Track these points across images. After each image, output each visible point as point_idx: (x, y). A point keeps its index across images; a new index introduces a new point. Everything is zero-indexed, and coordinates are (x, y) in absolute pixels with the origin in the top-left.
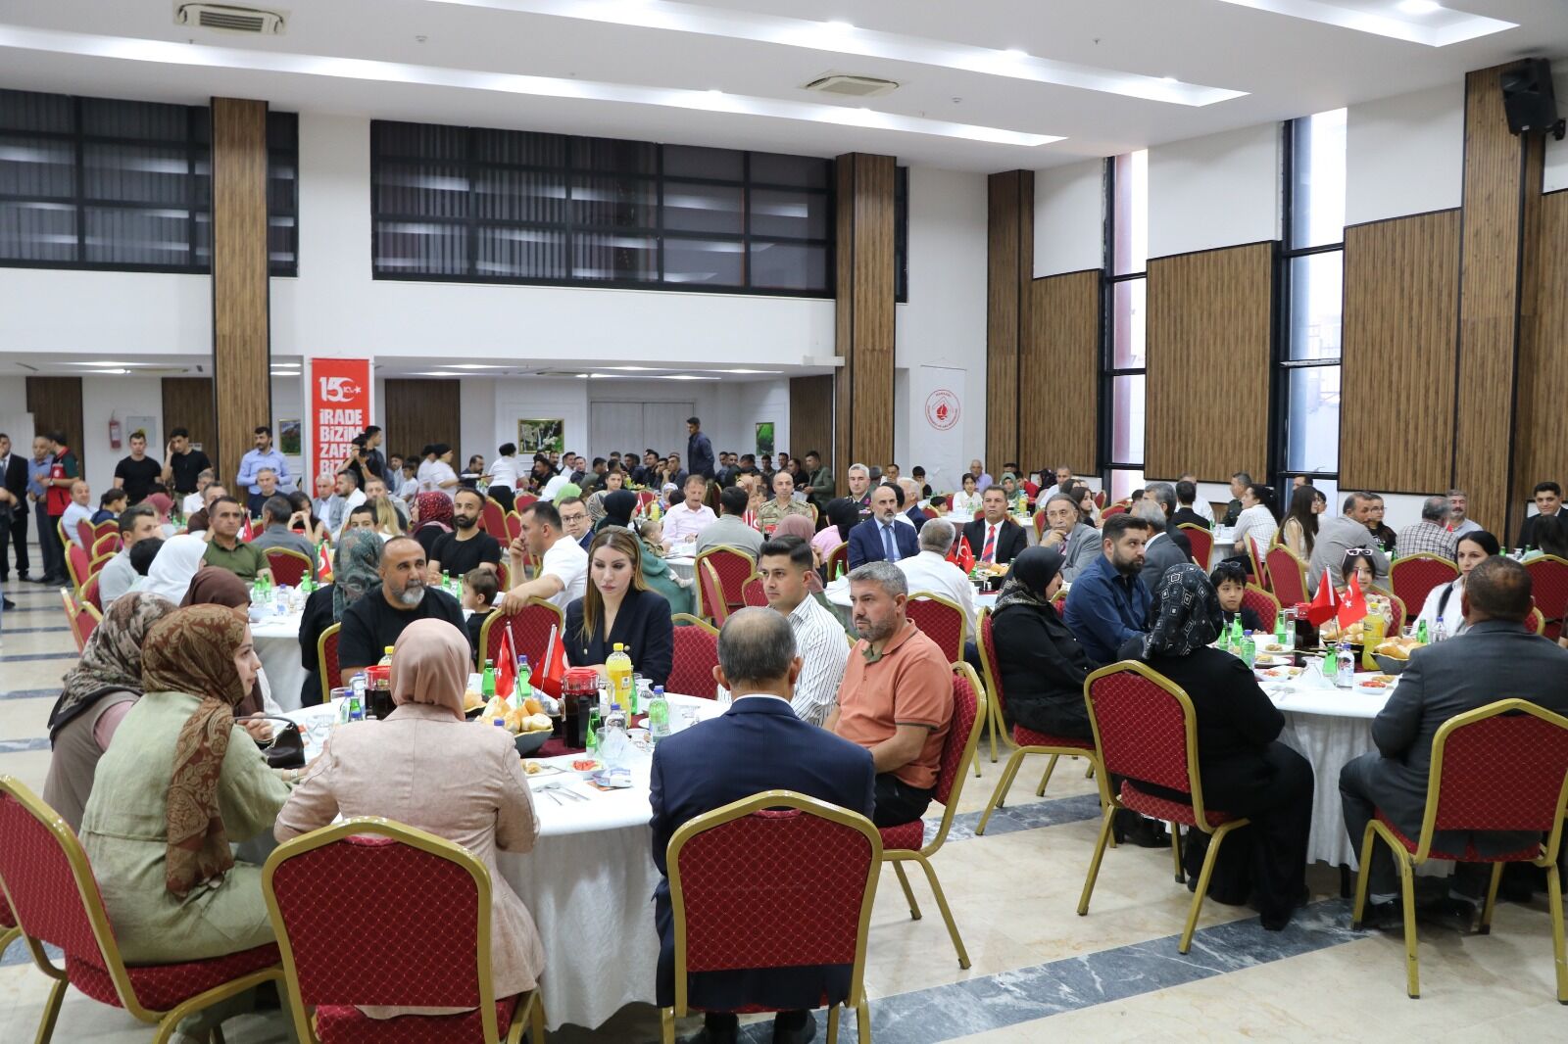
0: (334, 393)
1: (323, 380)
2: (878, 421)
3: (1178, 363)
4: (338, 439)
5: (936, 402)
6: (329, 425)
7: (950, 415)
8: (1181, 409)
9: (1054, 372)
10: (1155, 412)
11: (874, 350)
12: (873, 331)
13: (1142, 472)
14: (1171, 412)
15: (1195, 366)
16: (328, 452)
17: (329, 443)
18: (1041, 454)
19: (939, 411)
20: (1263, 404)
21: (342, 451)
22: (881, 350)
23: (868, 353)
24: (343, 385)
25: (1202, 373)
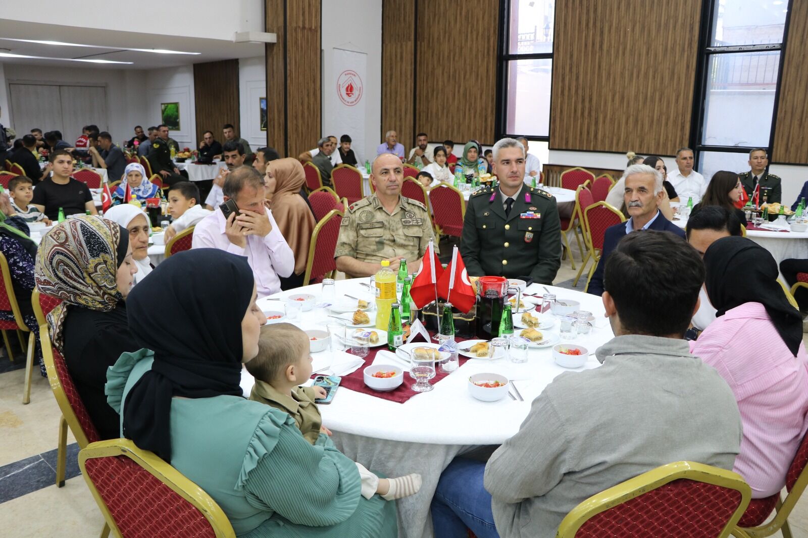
2: (308, 95)
3: (590, 48)
5: (345, 81)
7: (356, 92)
8: (591, 88)
9: (449, 57)
10: (563, 92)
11: (304, 28)
12: (303, 9)
13: (547, 143)
14: (580, 92)
15: (608, 51)
18: (434, 126)
19: (347, 89)
20: (687, 85)
22: (310, 29)
23: (299, 31)
25: (617, 57)
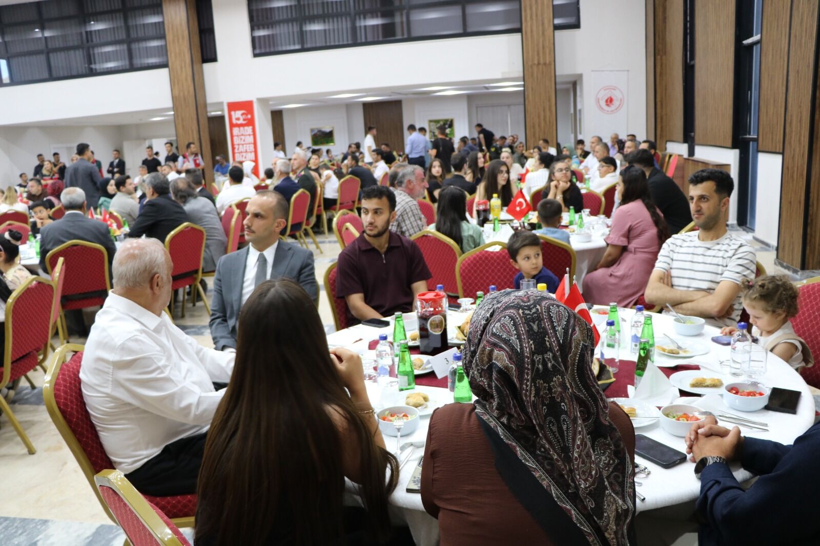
0: (238, 119)
1: (233, 113)
2: (544, 110)
4: (242, 142)
5: (604, 95)
6: (238, 136)
7: (616, 103)
11: (539, 64)
12: (538, 51)
16: (238, 149)
17: (239, 145)
19: (607, 101)
21: (245, 148)
22: (545, 64)
23: (535, 67)
24: (242, 114)
